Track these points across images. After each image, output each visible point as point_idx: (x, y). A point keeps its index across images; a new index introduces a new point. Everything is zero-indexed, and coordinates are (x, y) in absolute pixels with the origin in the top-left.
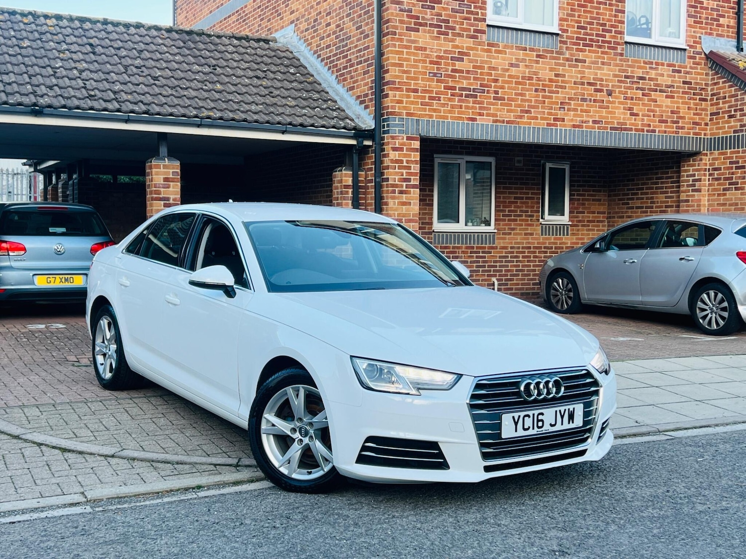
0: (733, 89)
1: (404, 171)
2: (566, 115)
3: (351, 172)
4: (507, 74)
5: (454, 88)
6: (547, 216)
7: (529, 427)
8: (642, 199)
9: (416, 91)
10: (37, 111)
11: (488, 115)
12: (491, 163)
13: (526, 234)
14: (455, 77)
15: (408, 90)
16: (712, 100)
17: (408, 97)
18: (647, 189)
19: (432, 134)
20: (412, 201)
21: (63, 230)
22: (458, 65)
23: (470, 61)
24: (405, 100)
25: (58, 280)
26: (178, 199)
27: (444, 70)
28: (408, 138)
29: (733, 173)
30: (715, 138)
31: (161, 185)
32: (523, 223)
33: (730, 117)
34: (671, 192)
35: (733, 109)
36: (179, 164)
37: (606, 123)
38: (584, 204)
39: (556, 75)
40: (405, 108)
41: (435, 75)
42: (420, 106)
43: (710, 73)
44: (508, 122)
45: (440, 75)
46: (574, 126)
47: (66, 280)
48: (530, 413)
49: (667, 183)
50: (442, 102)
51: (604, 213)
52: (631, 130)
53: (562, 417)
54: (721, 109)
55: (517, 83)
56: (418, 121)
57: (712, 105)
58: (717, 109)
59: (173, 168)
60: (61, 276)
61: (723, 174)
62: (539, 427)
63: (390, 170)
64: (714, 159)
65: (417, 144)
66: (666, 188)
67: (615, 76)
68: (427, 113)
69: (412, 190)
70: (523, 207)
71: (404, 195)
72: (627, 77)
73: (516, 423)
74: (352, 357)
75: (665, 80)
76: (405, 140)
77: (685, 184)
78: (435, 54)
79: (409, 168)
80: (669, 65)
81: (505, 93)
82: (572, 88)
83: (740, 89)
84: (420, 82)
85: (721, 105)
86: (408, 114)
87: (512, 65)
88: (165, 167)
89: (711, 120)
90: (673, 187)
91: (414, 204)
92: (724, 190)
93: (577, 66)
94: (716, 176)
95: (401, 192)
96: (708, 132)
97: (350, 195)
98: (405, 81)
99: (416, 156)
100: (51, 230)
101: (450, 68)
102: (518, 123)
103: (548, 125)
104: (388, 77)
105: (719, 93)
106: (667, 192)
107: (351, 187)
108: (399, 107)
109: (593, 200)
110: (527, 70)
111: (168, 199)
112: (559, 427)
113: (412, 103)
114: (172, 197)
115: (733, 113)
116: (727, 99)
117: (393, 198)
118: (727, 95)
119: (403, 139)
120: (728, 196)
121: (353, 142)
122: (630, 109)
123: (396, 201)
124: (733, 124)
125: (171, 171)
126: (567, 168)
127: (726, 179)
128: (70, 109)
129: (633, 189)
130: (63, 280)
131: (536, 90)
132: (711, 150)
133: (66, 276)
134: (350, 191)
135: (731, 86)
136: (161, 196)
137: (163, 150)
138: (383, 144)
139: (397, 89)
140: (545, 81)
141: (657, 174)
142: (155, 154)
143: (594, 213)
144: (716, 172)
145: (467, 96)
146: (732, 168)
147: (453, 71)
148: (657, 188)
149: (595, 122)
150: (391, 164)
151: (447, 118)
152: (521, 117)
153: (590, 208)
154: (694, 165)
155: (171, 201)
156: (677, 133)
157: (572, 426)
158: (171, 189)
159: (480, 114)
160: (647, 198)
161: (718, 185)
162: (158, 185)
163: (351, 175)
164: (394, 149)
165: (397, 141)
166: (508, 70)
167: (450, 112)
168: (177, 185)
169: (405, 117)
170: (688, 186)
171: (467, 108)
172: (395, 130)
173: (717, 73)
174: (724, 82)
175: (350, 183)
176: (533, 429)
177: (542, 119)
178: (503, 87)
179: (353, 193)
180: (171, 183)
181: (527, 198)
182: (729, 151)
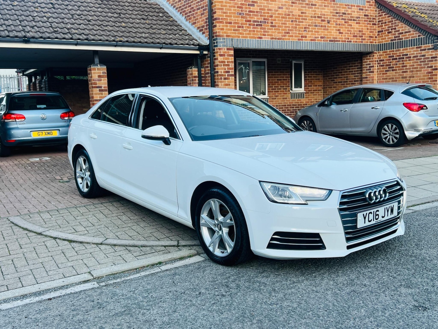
0: (390, 18)
1: (226, 67)
2: (307, 34)
3: (197, 69)
4: (277, 13)
5: (250, 21)
6: (293, 89)
7: (372, 220)
8: (342, 77)
9: (230, 23)
10: (26, 41)
11: (268, 35)
12: (265, 62)
13: (283, 98)
14: (250, 15)
15: (226, 23)
16: (379, 24)
17: (227, 26)
18: (344, 72)
19: (240, 46)
20: (231, 83)
21: (45, 106)
22: (252, 8)
23: (258, 6)
24: (225, 28)
25: (44, 134)
26: (106, 87)
27: (244, 11)
28: (228, 49)
29: (391, 62)
30: (380, 44)
31: (97, 80)
32: (282, 93)
33: (389, 33)
34: (357, 74)
35: (390, 29)
36: (106, 68)
37: (328, 38)
38: (311, 82)
39: (302, 13)
40: (225, 33)
41: (240, 14)
42: (233, 31)
43: (378, 10)
44: (278, 39)
45: (243, 14)
46: (312, 40)
47: (49, 133)
48: (372, 211)
49: (355, 69)
50: (244, 29)
51: (321, 86)
52: (339, 41)
53: (388, 211)
54: (384, 28)
55: (282, 17)
56: (232, 39)
57: (378, 27)
58: (382, 29)
59: (103, 70)
60: (45, 132)
61: (385, 63)
62: (376, 219)
63: (219, 67)
64: (380, 55)
65: (232, 52)
66: (354, 71)
67: (331, 12)
68: (237, 35)
69: (230, 77)
70: (281, 84)
71: (227, 80)
72: (337, 13)
73: (365, 218)
74: (260, 181)
75: (355, 15)
76: (226, 50)
77: (365, 69)
78: (240, 3)
79: (229, 65)
80: (358, 6)
81: (276, 23)
82: (310, 20)
83: (394, 18)
84: (232, 18)
85: (384, 27)
86: (227, 36)
87: (279, 8)
88: (98, 69)
89: (378, 35)
90: (358, 71)
91: (232, 85)
92: (386, 71)
93: (312, 8)
94: (381, 64)
95: (225, 79)
96: (377, 41)
97: (197, 81)
98: (225, 17)
99: (232, 59)
100: (38, 106)
101: (248, 10)
102: (283, 39)
103: (299, 40)
104: (215, 16)
105: (383, 21)
106: (355, 74)
107: (197, 77)
108: (222, 32)
109: (316, 79)
110: (287, 10)
111: (101, 87)
112: (386, 218)
113: (229, 30)
114: (103, 86)
115: (390, 31)
116: (387, 23)
117: (221, 82)
118: (387, 21)
119: (225, 50)
120: (388, 74)
121: (198, 52)
122: (339, 30)
123: (223, 84)
124: (390, 36)
125: (102, 71)
126: (303, 63)
127: (387, 65)
128: (45, 38)
129: (337, 73)
130: (47, 134)
131: (292, 21)
132: (378, 51)
133: (48, 131)
134: (197, 79)
135: (389, 17)
136: (97, 86)
137: (97, 60)
138: (214, 53)
139: (221, 22)
140: (296, 16)
141: (349, 64)
142: (92, 62)
143: (316, 86)
144: (381, 62)
145: (257, 25)
146: (390, 60)
147: (250, 11)
148: (349, 72)
149: (322, 37)
150: (219, 64)
151: (247, 37)
152: (285, 36)
153: (314, 84)
154: (370, 59)
155: (103, 88)
156: (362, 42)
157: (392, 216)
158: (102, 82)
159: (264, 35)
160: (344, 77)
161: (383, 69)
162: (95, 80)
163: (197, 71)
164: (221, 55)
165: (222, 51)
166: (277, 11)
167: (249, 34)
168: (105, 79)
169: (225, 37)
170: (367, 70)
171: (257, 31)
172: (220, 45)
173: (381, 10)
174: (385, 15)
175: (197, 75)
176: (374, 220)
177: (296, 36)
178: (275, 20)
179: (199, 80)
180: (102, 78)
181: (284, 80)
182: (388, 51)
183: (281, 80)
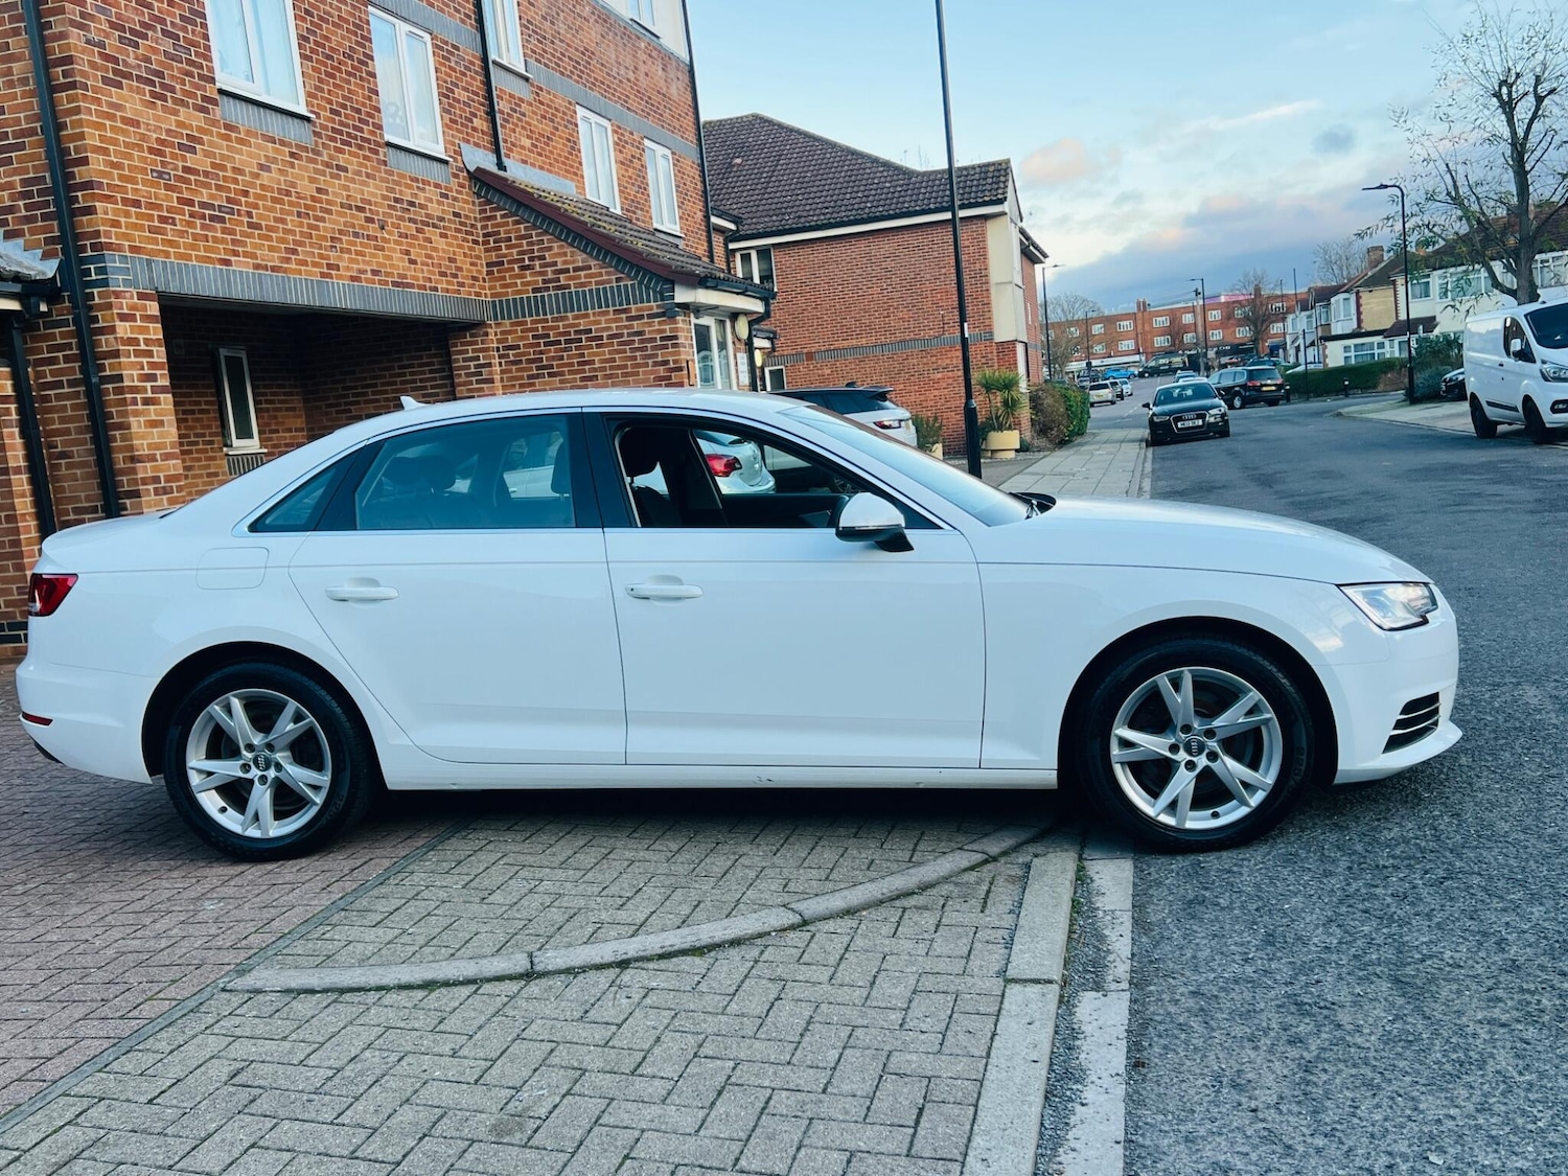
0: (522, 226)
1: (145, 360)
2: (340, 258)
3: (8, 369)
4: (258, 182)
5: (190, 203)
6: (236, 442)
8: (377, 401)
9: (136, 204)
11: (246, 254)
13: (209, 475)
14: (187, 181)
15: (125, 201)
16: (484, 243)
17: (127, 214)
18: (383, 384)
19: (174, 288)
20: (165, 418)
22: (191, 160)
23: (207, 154)
24: (123, 220)
27: (171, 166)
28: (141, 296)
29: (541, 352)
30: (500, 301)
32: (203, 456)
33: (523, 268)
34: (432, 387)
35: (526, 257)
37: (388, 274)
38: (275, 417)
39: (319, 190)
40: (126, 236)
41: (161, 174)
42: (148, 234)
43: (477, 201)
44: (274, 269)
45: (167, 177)
46: (353, 279)
49: (423, 373)
50: (179, 227)
51: (302, 430)
52: (411, 286)
54: (505, 256)
55: (274, 200)
56: (149, 262)
57: (487, 250)
58: (498, 256)
61: (523, 354)
63: (122, 360)
64: (502, 333)
65: (153, 308)
66: (421, 380)
67: (384, 197)
68: (160, 247)
69: (162, 396)
70: (196, 428)
71: (152, 407)
72: (396, 200)
74: (1338, 586)
75: (434, 209)
76: (136, 300)
77: (463, 372)
78: (155, 136)
79: (149, 354)
80: (437, 186)
81: (260, 216)
82: (339, 214)
83: (534, 227)
84: (140, 187)
85: (504, 251)
86: (133, 249)
87: (262, 167)
89: (488, 273)
90: (434, 379)
91: (170, 425)
92: (529, 377)
93: (338, 177)
94: (512, 358)
95: (146, 402)
96: (488, 292)
97: (14, 417)
98: (117, 182)
99: (156, 331)
101: (180, 164)
102: (285, 271)
103: (323, 275)
104: (81, 174)
105: (498, 233)
106: (425, 388)
107: (12, 399)
108: (116, 233)
109: (287, 409)
110: (282, 178)
113: (135, 227)
115: (527, 262)
116: (514, 242)
117: (137, 414)
118: (513, 236)
119: (132, 297)
121: (14, 305)
122: (407, 253)
123: (142, 419)
124: (529, 279)
126: (243, 355)
127: (530, 361)
129: (356, 387)
131: (299, 214)
132: (496, 318)
134: (13, 407)
135: (517, 223)
138: (91, 308)
139: (108, 199)
140: (305, 198)
141: (400, 359)
143: (290, 430)
144: (511, 352)
145: (212, 218)
146: (539, 345)
147: (186, 170)
148: (403, 383)
149: (375, 273)
150: (121, 348)
151: (188, 257)
152: (288, 260)
153: (283, 423)
154: (476, 343)
156: (458, 292)
159: (236, 253)
160: (387, 400)
161: (518, 370)
163: (8, 376)
164: (123, 317)
165: (124, 301)
166: (257, 176)
167: (194, 247)
169: (128, 254)
170: (467, 375)
171: (216, 240)
172: (117, 281)
173: (489, 202)
174: (503, 216)
175: (10, 391)
177: (315, 264)
178: (256, 207)
179: (20, 411)
181: (201, 411)
182: (528, 319)
183: (193, 412)
